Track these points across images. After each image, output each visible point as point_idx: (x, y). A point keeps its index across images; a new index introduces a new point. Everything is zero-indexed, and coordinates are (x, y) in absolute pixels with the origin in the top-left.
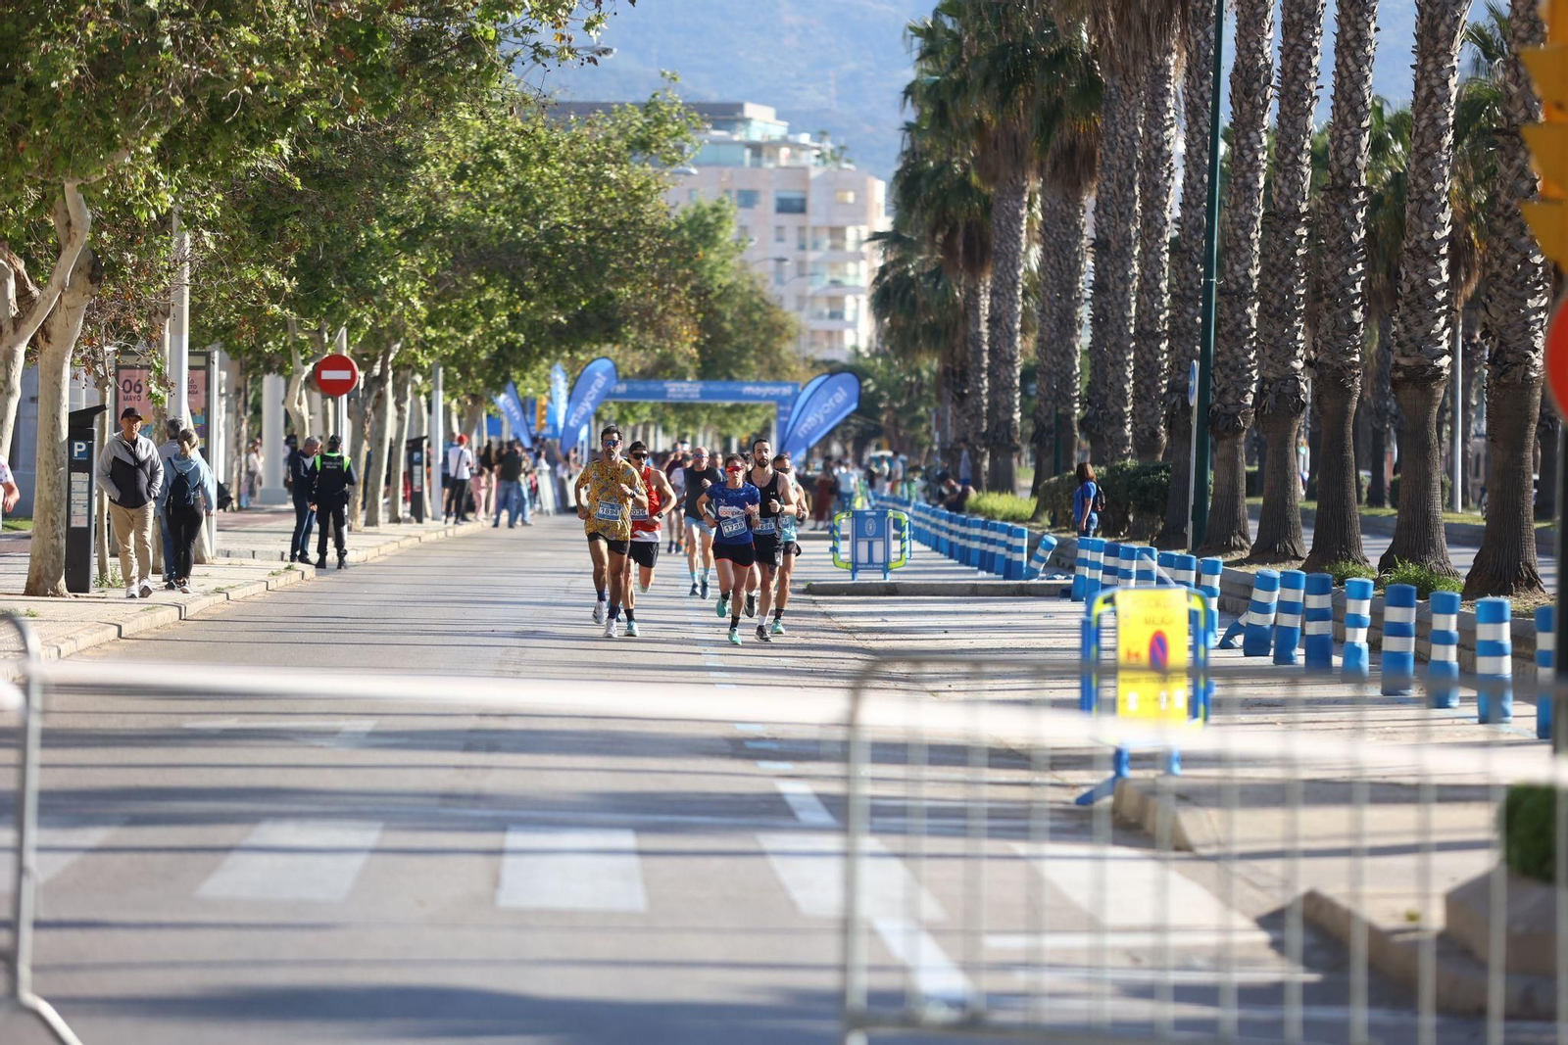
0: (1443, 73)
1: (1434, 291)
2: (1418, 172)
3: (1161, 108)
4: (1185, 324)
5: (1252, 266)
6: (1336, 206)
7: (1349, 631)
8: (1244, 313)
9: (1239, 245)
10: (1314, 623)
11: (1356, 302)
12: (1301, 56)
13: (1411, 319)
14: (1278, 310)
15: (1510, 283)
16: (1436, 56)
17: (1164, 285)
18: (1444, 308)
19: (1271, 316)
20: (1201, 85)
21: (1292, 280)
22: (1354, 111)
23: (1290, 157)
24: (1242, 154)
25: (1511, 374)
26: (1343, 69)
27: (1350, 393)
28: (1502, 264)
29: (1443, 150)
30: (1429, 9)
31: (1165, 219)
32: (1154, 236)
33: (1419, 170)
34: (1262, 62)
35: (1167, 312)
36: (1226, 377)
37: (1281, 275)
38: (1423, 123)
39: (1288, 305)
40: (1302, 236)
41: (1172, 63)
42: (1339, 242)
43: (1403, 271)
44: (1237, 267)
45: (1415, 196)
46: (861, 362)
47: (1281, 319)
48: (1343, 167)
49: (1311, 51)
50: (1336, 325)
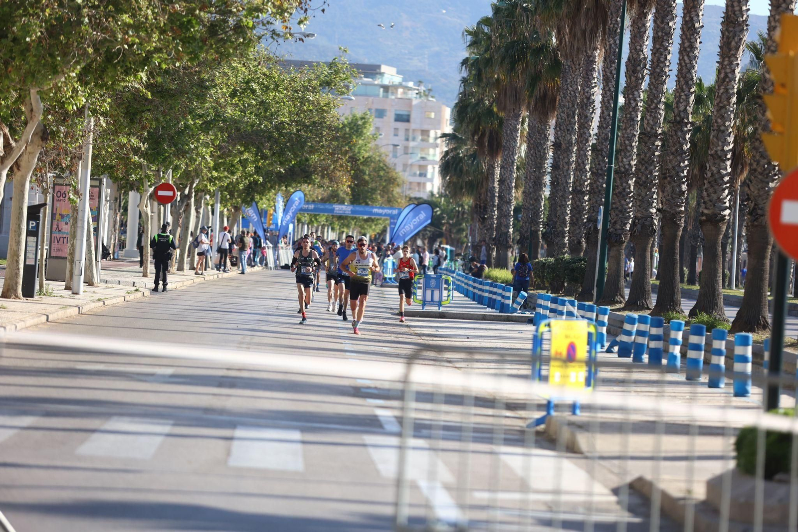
0: (733, 66)
1: (723, 176)
2: (717, 116)
3: (590, 77)
4: (597, 187)
5: (632, 159)
6: (676, 131)
7: (671, 347)
8: (627, 183)
9: (626, 148)
10: (654, 342)
11: (684, 180)
12: (661, 54)
13: (711, 190)
14: (645, 182)
15: (761, 174)
16: (729, 57)
17: (588, 167)
18: (728, 185)
19: (641, 185)
20: (611, 67)
21: (652, 167)
22: (687, 83)
23: (654, 105)
24: (630, 103)
25: (760, 220)
26: (682, 62)
27: (678, 226)
28: (757, 164)
29: (731, 105)
30: (727, 33)
31: (590, 133)
32: (584, 142)
33: (718, 115)
34: (642, 56)
35: (589, 181)
36: (617, 215)
37: (646, 165)
38: (721, 91)
39: (649, 180)
40: (658, 146)
41: (597, 54)
42: (676, 150)
43: (708, 165)
44: (624, 160)
45: (715, 128)
46: (434, 199)
47: (646, 187)
48: (680, 111)
49: (667, 52)
50: (673, 191)
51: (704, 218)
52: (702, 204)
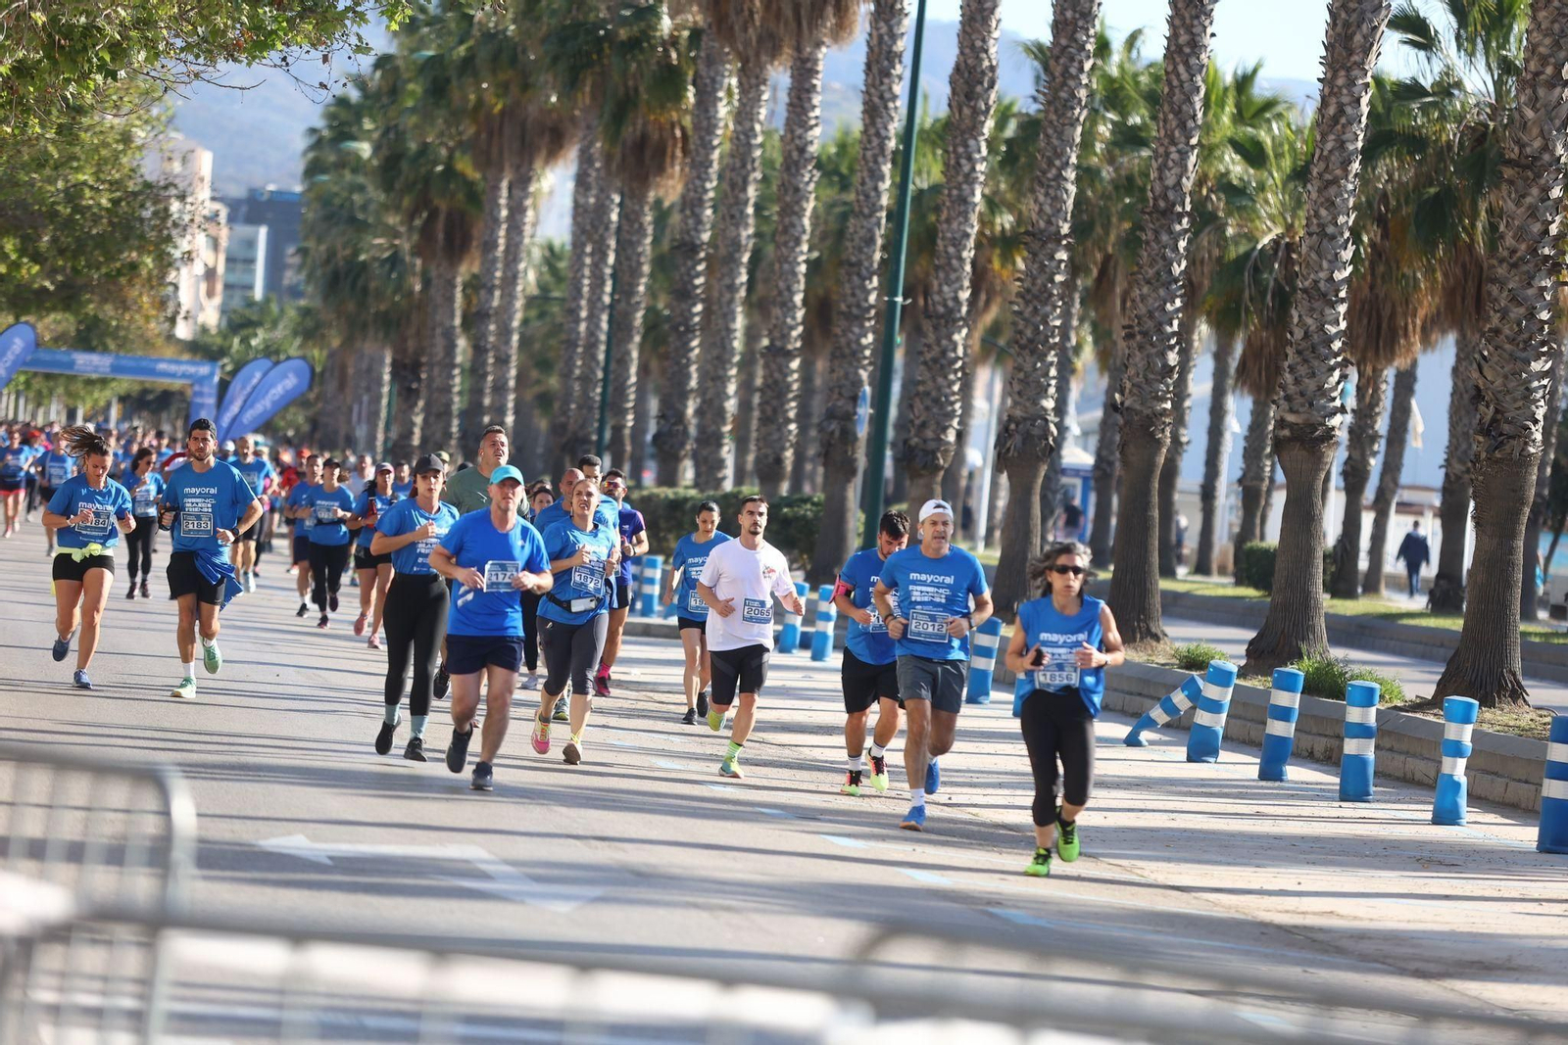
0: (1356, 90)
1: (1330, 340)
3: (807, 105)
4: (849, 344)
5: (961, 288)
6: (1156, 233)
8: (949, 338)
9: (949, 264)
10: (1355, 740)
11: (1173, 342)
12: (1072, 59)
13: (1302, 370)
14: (1031, 341)
15: (1512, 341)
16: (1348, 70)
17: (798, 298)
18: (1339, 359)
19: (1022, 347)
20: (882, 83)
21: (1048, 308)
22: (1183, 125)
23: (1054, 171)
24: (958, 164)
25: (1507, 448)
26: (1173, 77)
27: (1159, 443)
29: (1351, 177)
30: (1343, 15)
32: (791, 244)
34: (986, 63)
35: (800, 329)
36: (927, 409)
37: (1036, 303)
38: (1329, 145)
39: (1042, 337)
40: (1061, 261)
41: (820, 56)
42: (1158, 273)
43: (1295, 314)
44: (946, 288)
46: (209, 340)
47: (1033, 352)
48: (1167, 188)
49: (1083, 54)
50: (1149, 366)
51: (1286, 432)
52: (1282, 402)
